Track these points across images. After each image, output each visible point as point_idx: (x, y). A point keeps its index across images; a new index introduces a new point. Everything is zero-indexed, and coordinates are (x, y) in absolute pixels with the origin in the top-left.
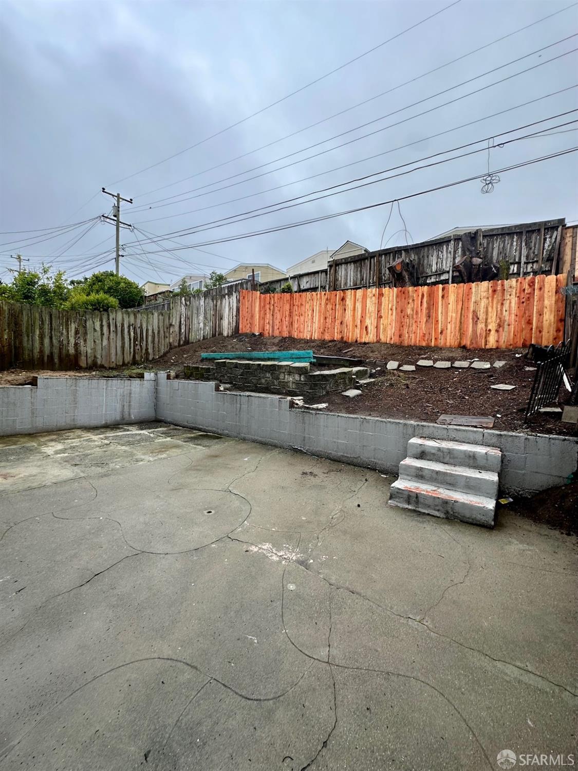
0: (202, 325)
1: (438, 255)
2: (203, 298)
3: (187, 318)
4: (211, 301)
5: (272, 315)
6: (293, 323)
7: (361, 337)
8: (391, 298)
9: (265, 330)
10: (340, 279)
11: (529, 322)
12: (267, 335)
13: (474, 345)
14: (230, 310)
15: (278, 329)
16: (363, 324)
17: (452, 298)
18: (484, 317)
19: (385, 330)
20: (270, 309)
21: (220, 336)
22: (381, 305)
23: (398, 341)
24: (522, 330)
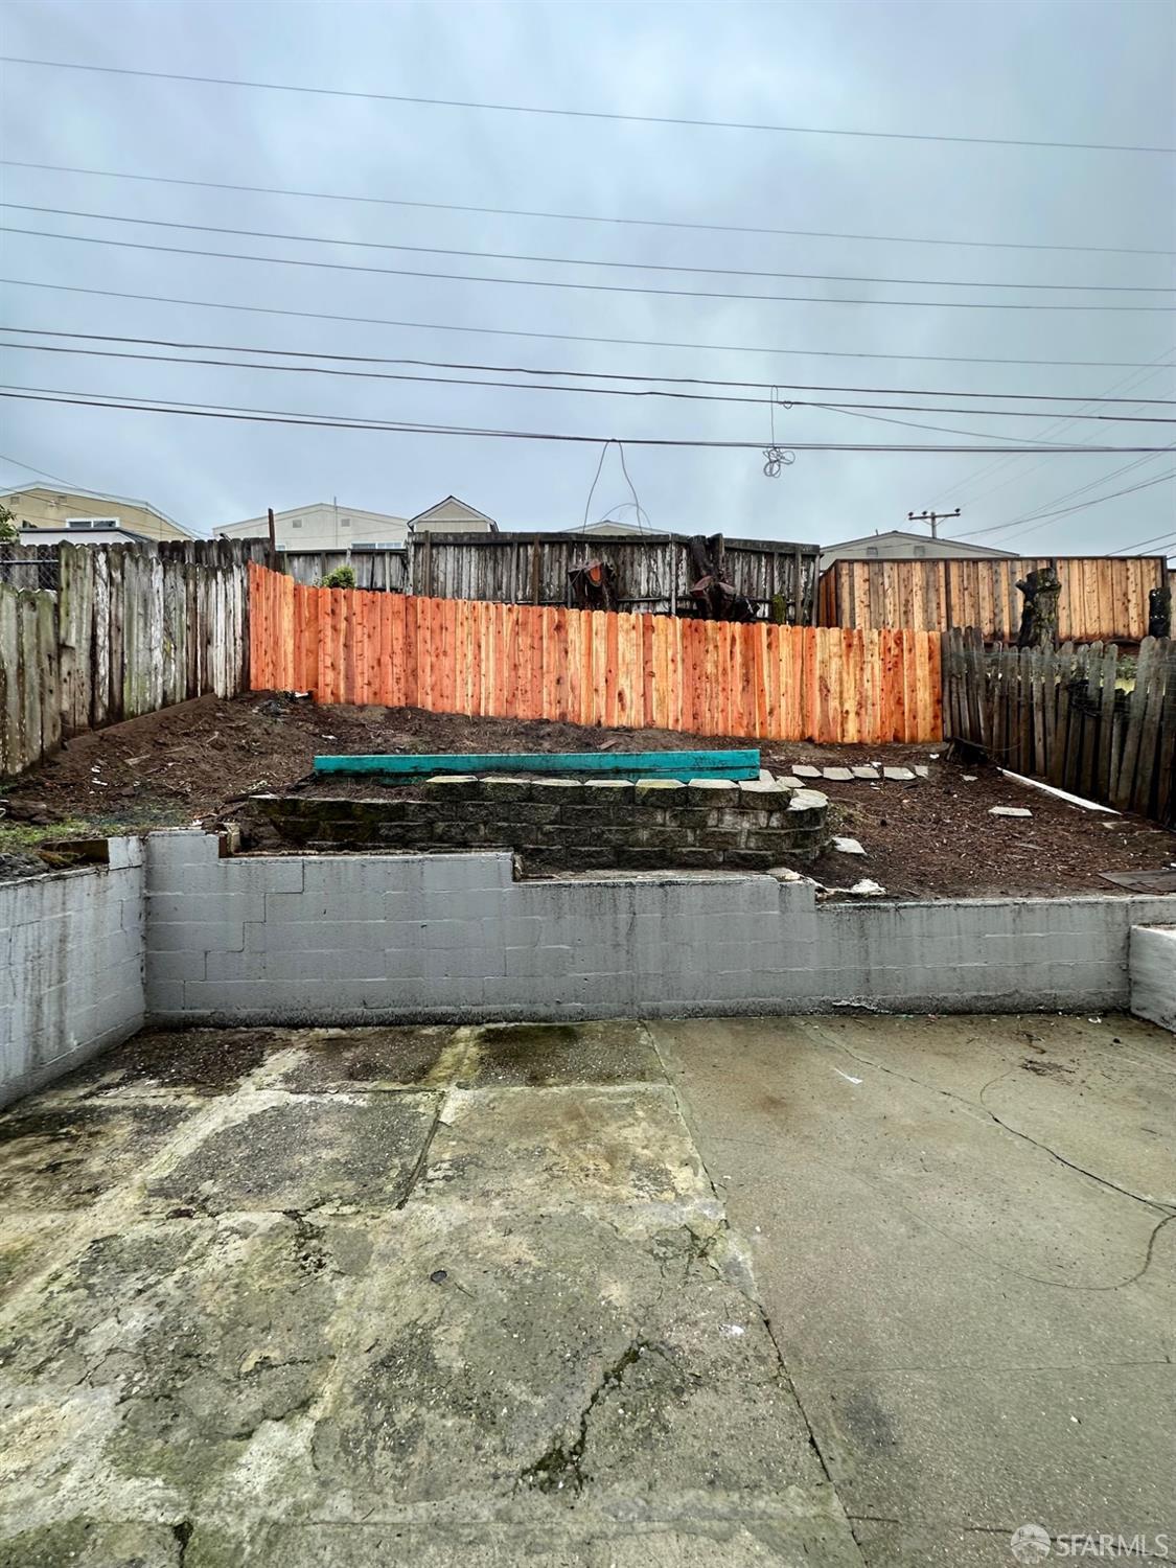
0: (158, 656)
1: (649, 566)
2: (161, 567)
3: (115, 628)
4: (180, 581)
5: (345, 645)
6: (420, 671)
7: (609, 715)
8: (670, 638)
9: (321, 684)
10: (442, 579)
11: (900, 702)
12: (330, 699)
13: (825, 737)
14: (227, 617)
15: (369, 684)
16: (612, 687)
17: (785, 650)
18: (838, 689)
19: (662, 701)
20: (335, 629)
21: (208, 696)
22: (650, 648)
23: (690, 726)
24: (892, 714)
